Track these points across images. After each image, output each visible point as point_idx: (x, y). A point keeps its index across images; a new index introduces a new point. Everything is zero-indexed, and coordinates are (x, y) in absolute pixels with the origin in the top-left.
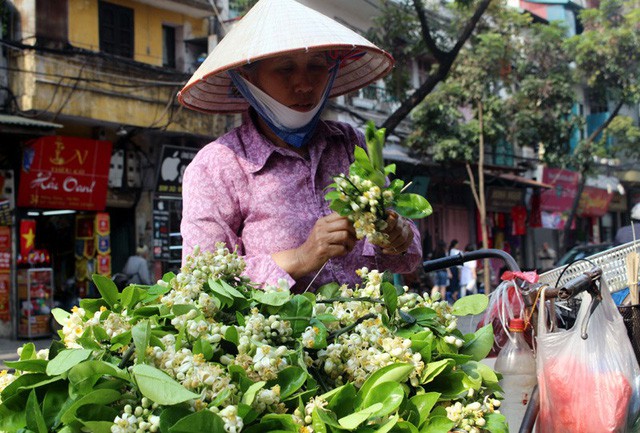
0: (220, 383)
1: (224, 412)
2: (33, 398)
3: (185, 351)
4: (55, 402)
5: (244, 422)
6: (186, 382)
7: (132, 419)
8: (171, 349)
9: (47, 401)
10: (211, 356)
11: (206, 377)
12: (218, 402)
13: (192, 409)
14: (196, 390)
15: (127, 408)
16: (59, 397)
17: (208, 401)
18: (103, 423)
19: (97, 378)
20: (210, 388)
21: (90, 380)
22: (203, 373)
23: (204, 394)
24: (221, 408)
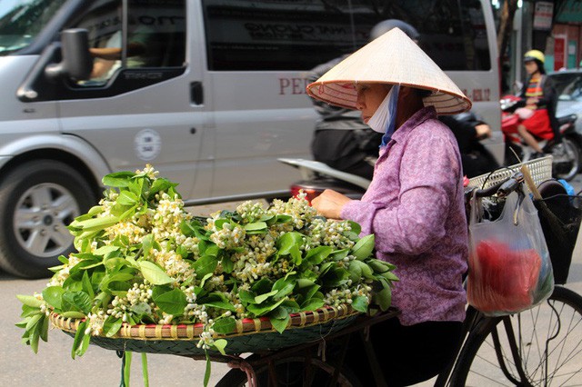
0: (188, 273)
1: (188, 290)
2: (86, 274)
3: (172, 252)
4: (98, 276)
5: (197, 296)
6: (169, 271)
7: (138, 291)
8: (164, 251)
9: (95, 275)
10: (186, 256)
11: (180, 269)
12: (186, 284)
13: (172, 287)
14: (175, 276)
15: (135, 285)
16: (101, 273)
17: (181, 282)
18: (122, 292)
19: (121, 266)
20: (183, 275)
21: (116, 268)
22: (179, 266)
23: (179, 279)
24: (187, 287)
